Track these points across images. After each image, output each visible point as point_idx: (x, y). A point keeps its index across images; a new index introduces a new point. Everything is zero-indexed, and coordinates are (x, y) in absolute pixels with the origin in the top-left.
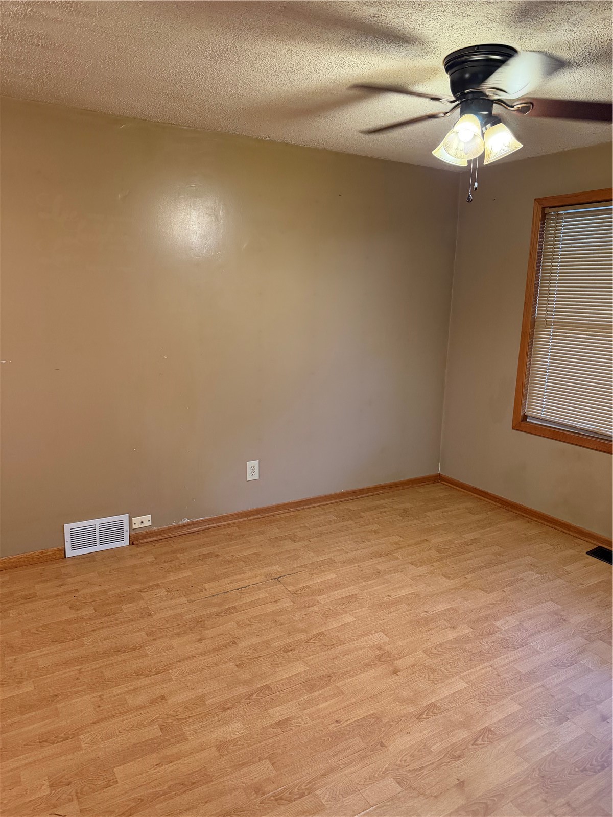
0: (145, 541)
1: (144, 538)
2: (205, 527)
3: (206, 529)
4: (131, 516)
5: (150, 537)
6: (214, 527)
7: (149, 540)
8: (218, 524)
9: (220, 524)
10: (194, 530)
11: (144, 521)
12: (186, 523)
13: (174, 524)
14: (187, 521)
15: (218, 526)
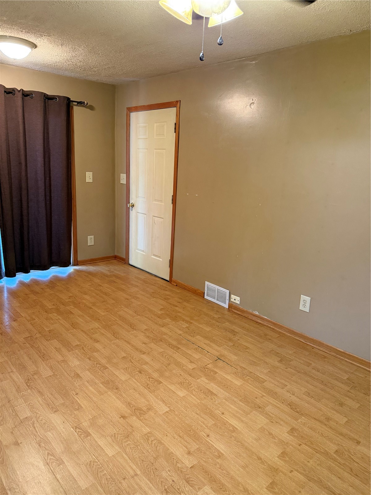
0: (234, 311)
1: (234, 309)
2: (266, 324)
3: (265, 326)
4: (231, 293)
5: (238, 310)
6: (270, 328)
7: (236, 311)
8: (274, 328)
9: (275, 328)
10: (259, 321)
11: (236, 299)
12: (256, 314)
13: (250, 311)
14: (257, 313)
15: (273, 329)
